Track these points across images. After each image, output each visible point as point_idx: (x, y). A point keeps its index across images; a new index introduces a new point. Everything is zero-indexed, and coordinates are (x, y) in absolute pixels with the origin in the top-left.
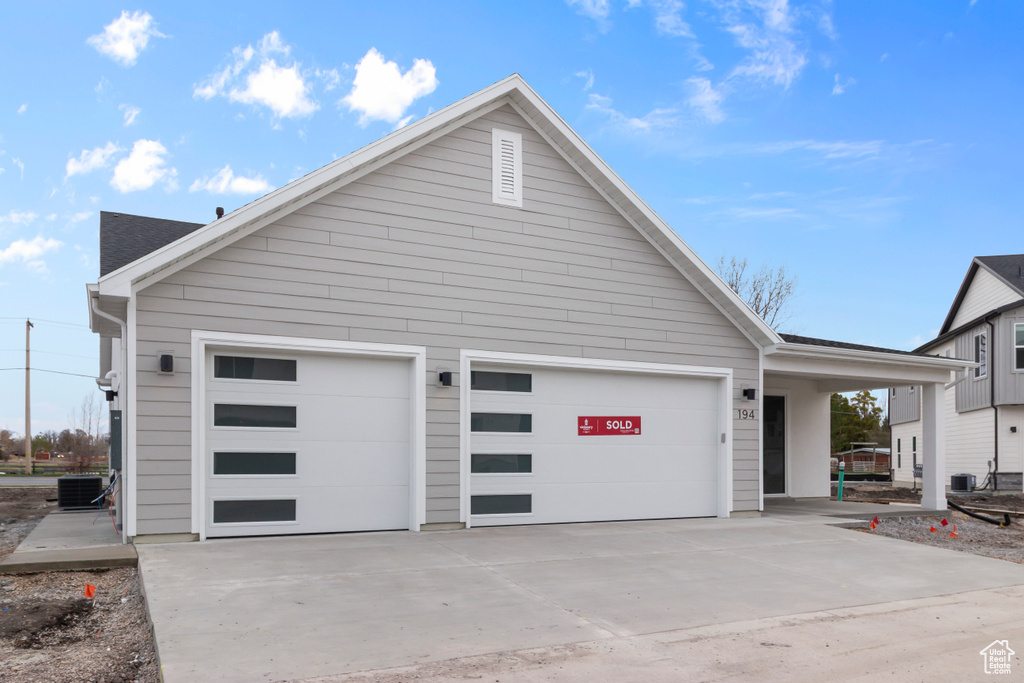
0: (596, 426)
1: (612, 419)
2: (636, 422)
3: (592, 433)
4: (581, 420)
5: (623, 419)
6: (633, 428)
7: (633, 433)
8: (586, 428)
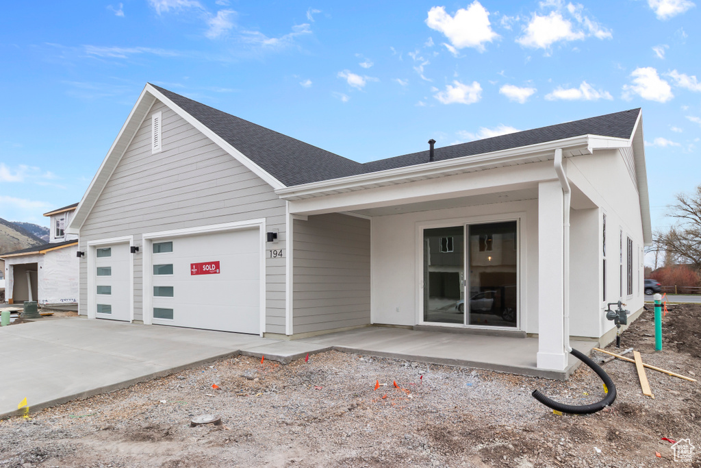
0: (198, 269)
1: (206, 264)
2: (217, 264)
3: (197, 273)
4: (192, 265)
5: (210, 264)
6: (216, 269)
7: (216, 273)
8: (194, 270)
